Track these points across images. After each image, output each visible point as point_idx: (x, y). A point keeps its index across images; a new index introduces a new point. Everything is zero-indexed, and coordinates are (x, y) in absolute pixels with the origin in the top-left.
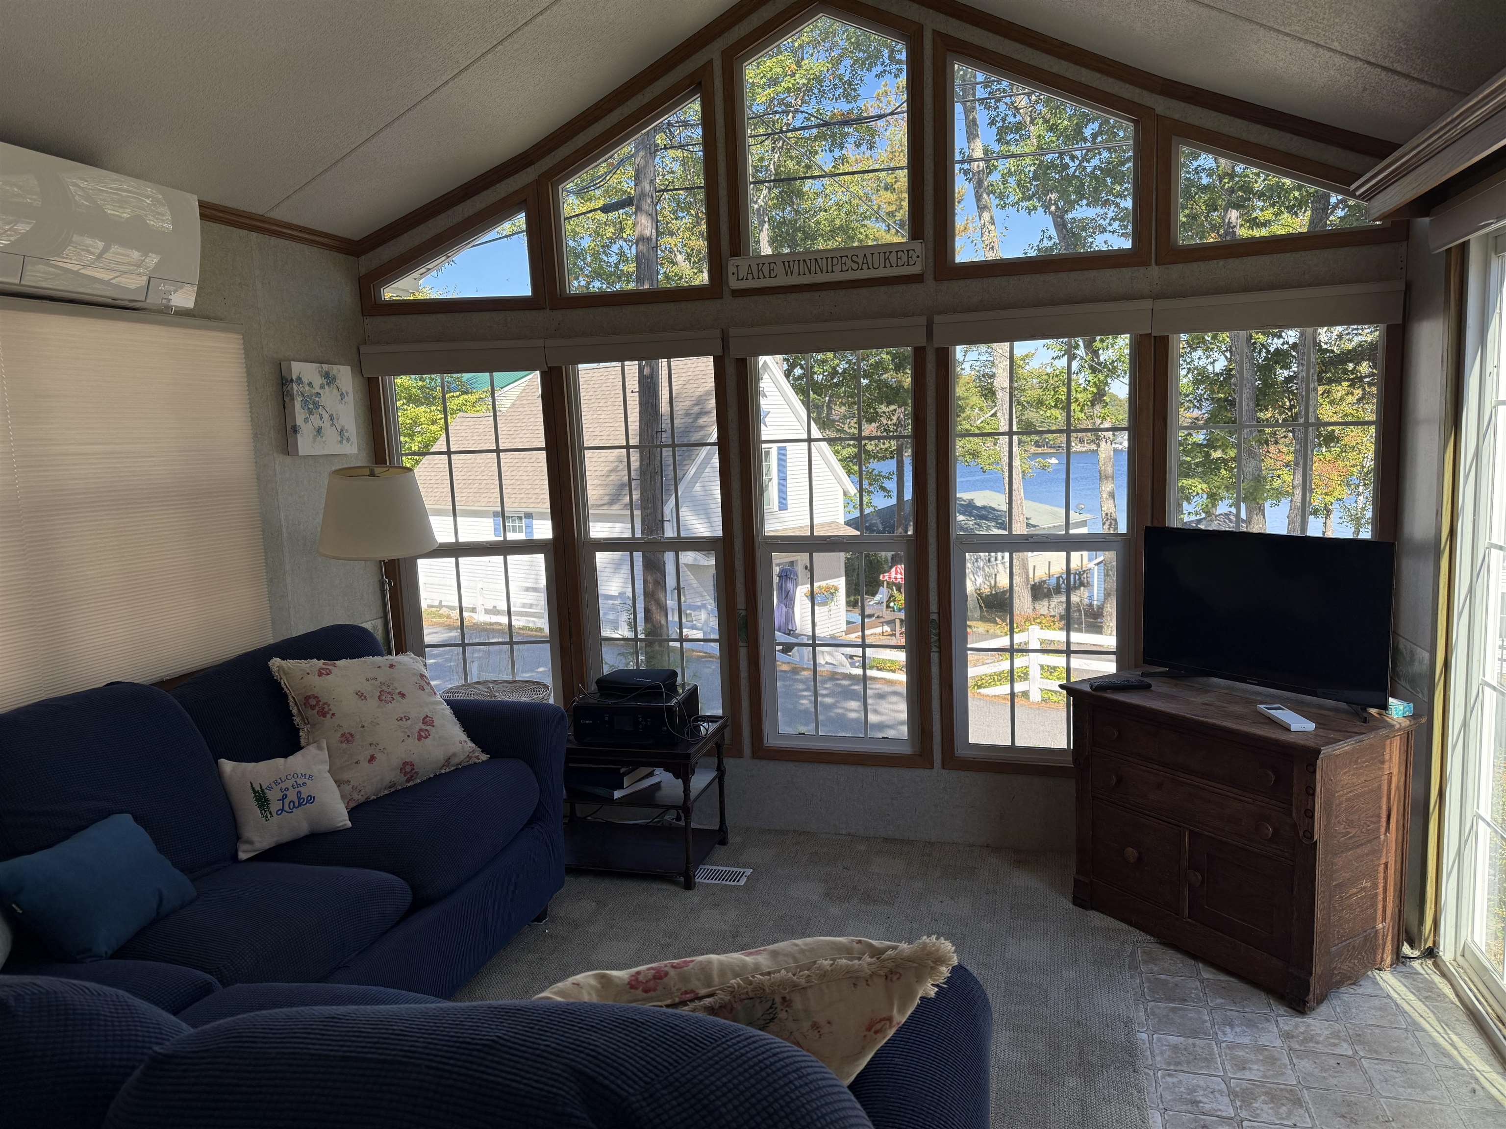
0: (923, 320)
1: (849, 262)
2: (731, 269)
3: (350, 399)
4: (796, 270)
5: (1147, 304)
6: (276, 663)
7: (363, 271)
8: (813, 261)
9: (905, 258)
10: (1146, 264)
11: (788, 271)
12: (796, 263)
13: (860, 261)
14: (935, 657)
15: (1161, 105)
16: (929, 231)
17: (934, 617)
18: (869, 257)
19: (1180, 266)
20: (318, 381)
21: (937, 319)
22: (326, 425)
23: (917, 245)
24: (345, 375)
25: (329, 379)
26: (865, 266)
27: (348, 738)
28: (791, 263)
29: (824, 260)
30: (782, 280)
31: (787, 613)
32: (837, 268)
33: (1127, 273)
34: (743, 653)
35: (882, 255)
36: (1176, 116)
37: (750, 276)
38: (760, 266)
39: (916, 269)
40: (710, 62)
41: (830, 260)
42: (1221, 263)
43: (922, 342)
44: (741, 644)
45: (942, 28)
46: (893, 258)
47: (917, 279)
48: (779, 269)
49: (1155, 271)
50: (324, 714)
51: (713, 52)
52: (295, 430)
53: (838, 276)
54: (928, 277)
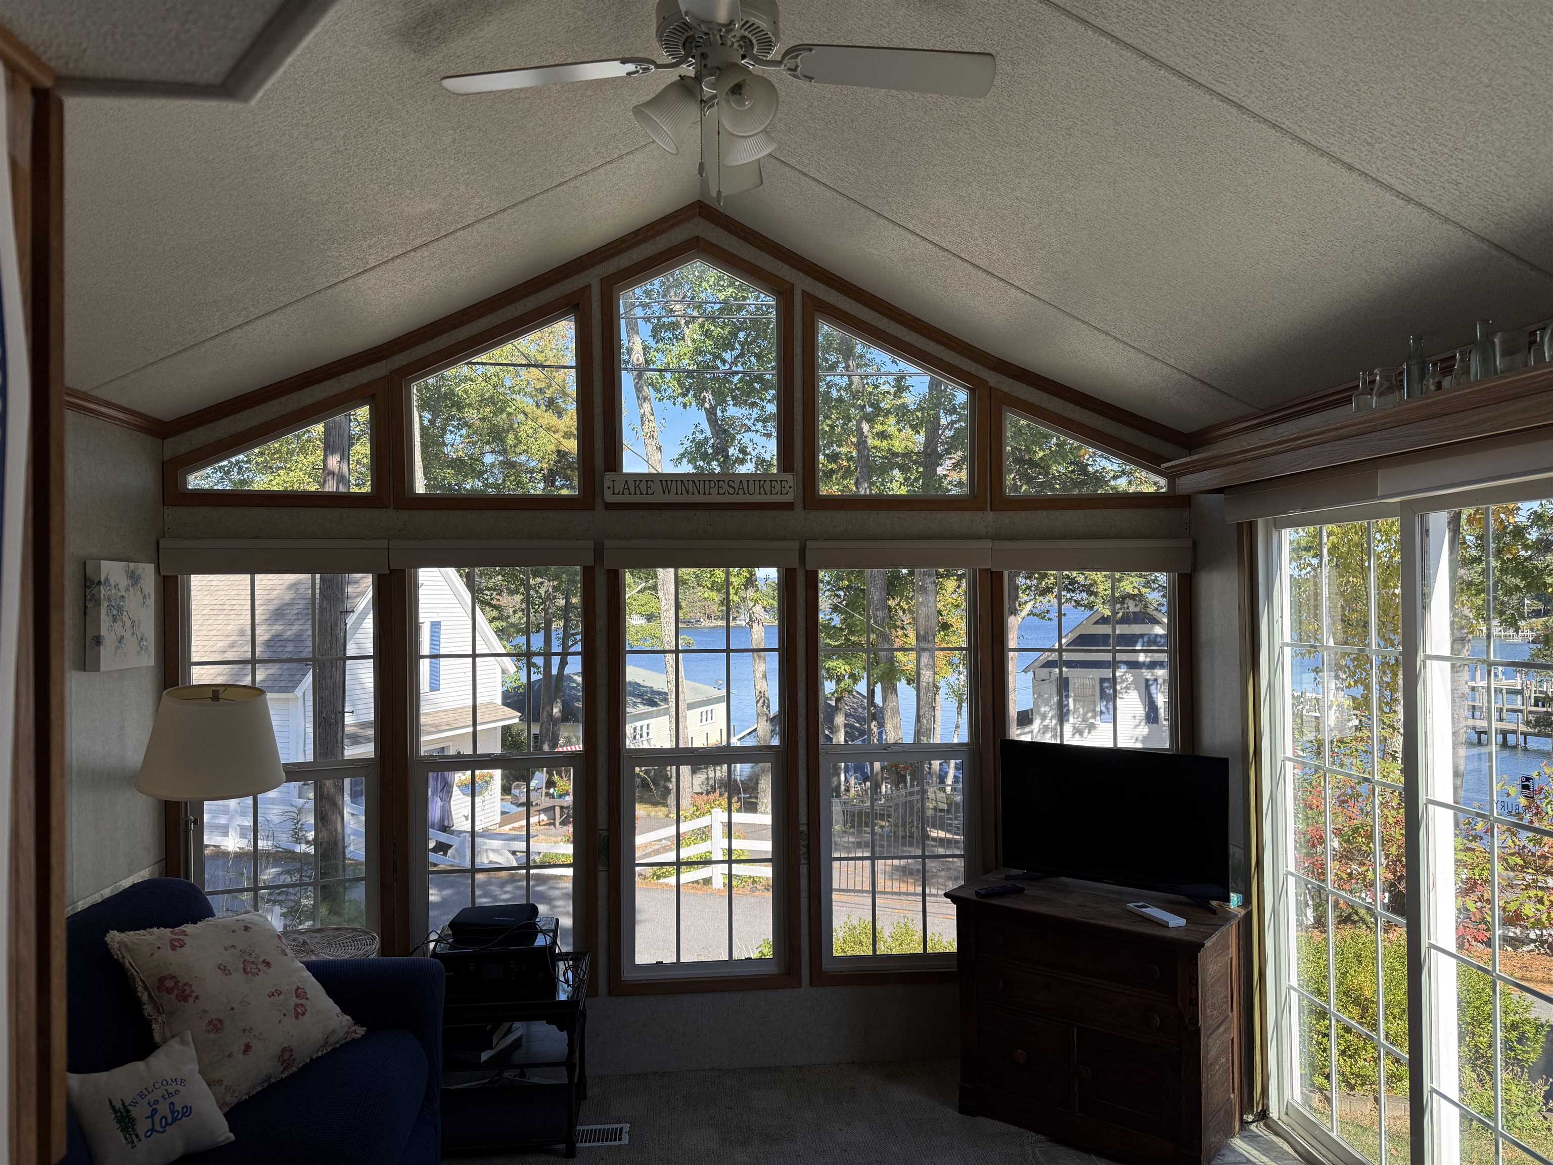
0: (796, 545)
1: (725, 486)
2: (607, 483)
3: (151, 602)
4: (673, 490)
5: (988, 544)
6: (114, 937)
7: (168, 455)
8: (691, 483)
9: (778, 487)
10: (982, 509)
11: (666, 490)
12: (674, 483)
13: (736, 486)
14: (804, 869)
15: (992, 378)
16: (798, 465)
17: (804, 828)
18: (745, 484)
19: (1011, 513)
20: (124, 582)
21: (809, 544)
22: (128, 635)
23: (789, 477)
24: (147, 572)
25: (134, 578)
26: (741, 492)
27: (216, 1025)
28: (669, 483)
29: (702, 483)
30: (660, 497)
31: (443, 807)
32: (714, 491)
33: (967, 516)
34: (602, 877)
35: (757, 482)
36: (1006, 390)
37: (626, 492)
38: (638, 483)
39: (788, 498)
40: (588, 287)
41: (707, 483)
42: (1045, 513)
43: (795, 563)
44: (600, 868)
45: (809, 290)
46: (767, 486)
47: (789, 506)
48: (657, 487)
49: (990, 516)
50: (184, 997)
51: (593, 277)
52: (98, 641)
53: (714, 498)
54: (799, 505)
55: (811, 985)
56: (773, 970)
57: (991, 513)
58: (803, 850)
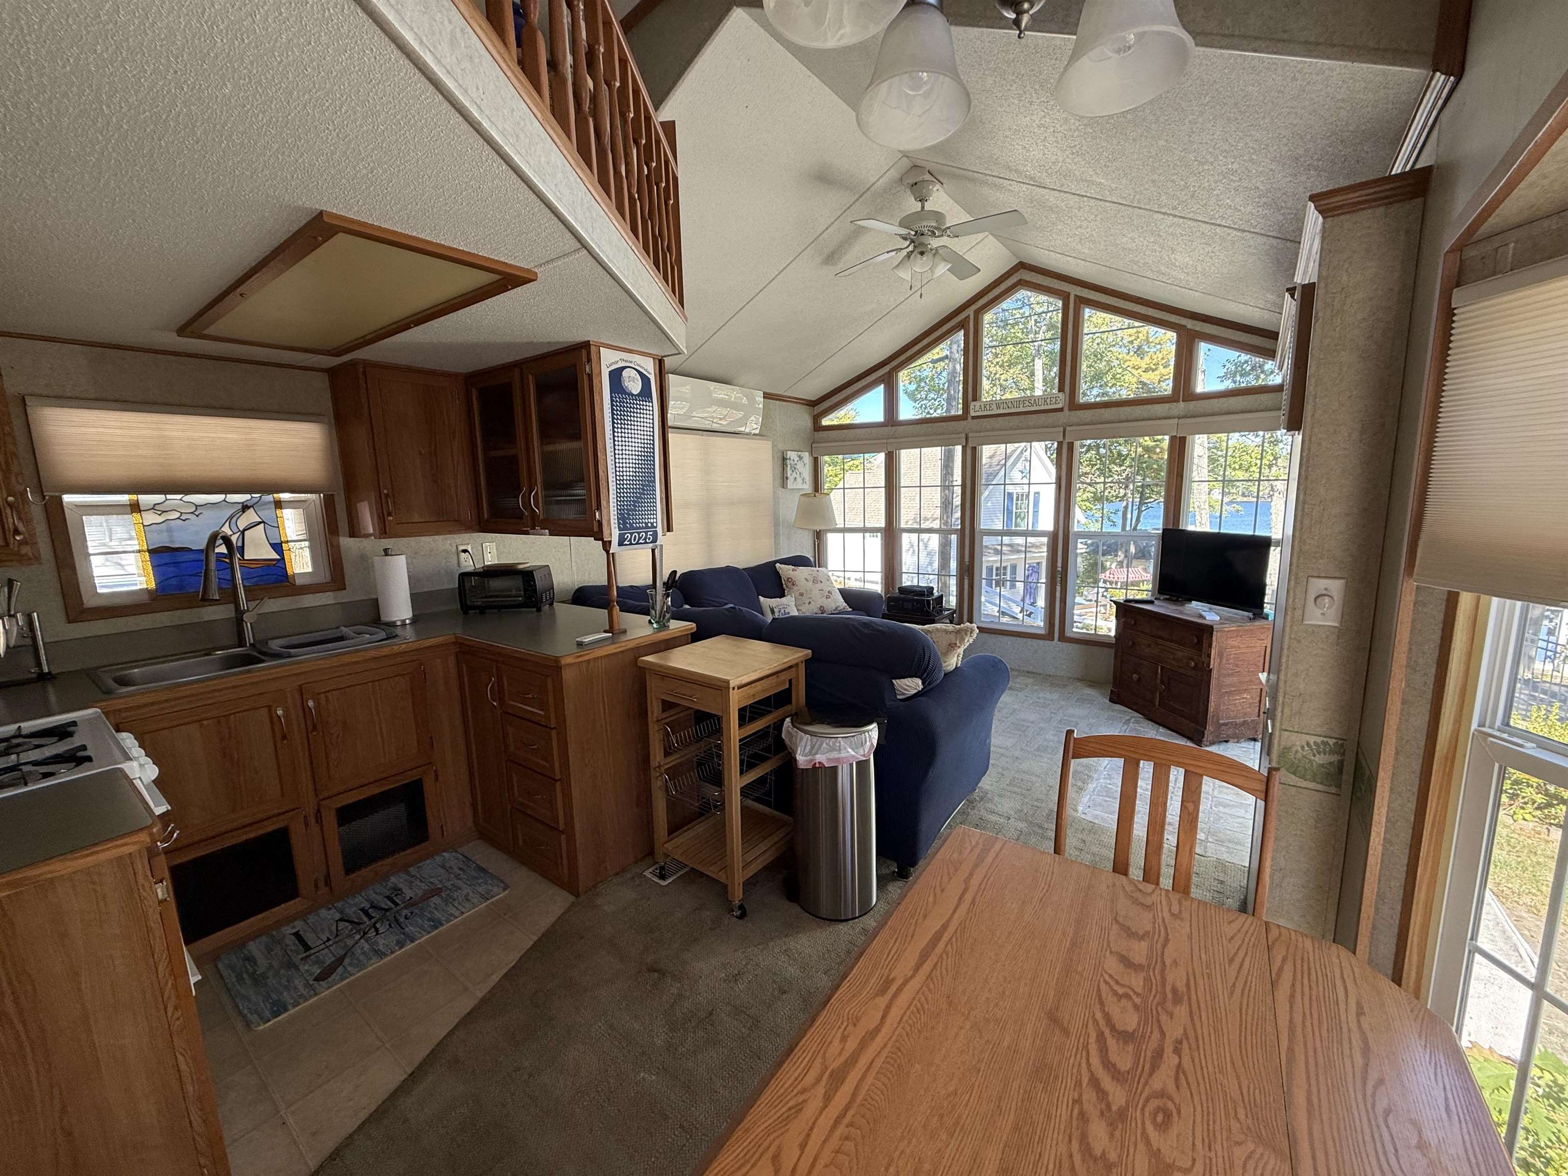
0: (1061, 429)
1: (1027, 403)
2: (972, 407)
3: (807, 466)
5: (1176, 421)
7: (816, 413)
8: (1010, 403)
9: (1055, 401)
10: (1178, 401)
11: (998, 407)
12: (1002, 404)
13: (1032, 402)
14: (1058, 588)
15: (1189, 324)
16: (1067, 388)
17: (1059, 569)
18: (1037, 401)
19: (1195, 402)
20: (796, 459)
21: (1068, 428)
22: (798, 477)
23: (1061, 395)
24: (806, 456)
25: (800, 458)
26: (1034, 405)
27: (802, 595)
28: (1000, 404)
29: (1016, 402)
30: (995, 412)
32: (1022, 406)
33: (1167, 406)
35: (1044, 399)
36: (1199, 330)
37: (982, 410)
38: (987, 405)
39: (1060, 406)
40: (968, 316)
43: (1061, 440)
44: (966, 578)
45: (1078, 294)
46: (1048, 401)
47: (1061, 410)
48: (994, 407)
49: (1182, 404)
50: (793, 585)
51: (970, 311)
52: (787, 478)
53: (1022, 409)
54: (1066, 409)
55: (1060, 643)
56: (1042, 632)
57: (1184, 403)
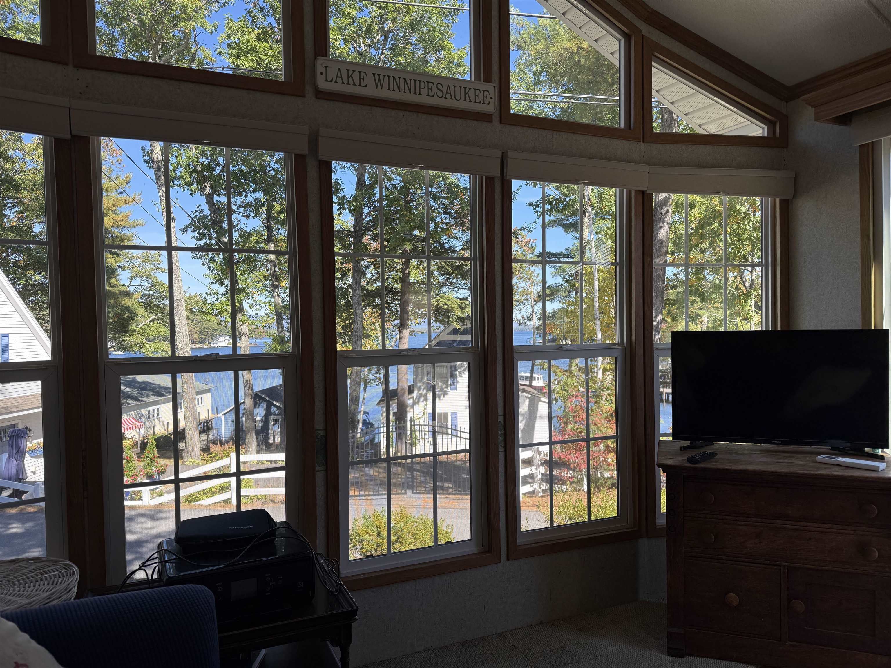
1: (435, 90)
2: (320, 69)
4: (386, 85)
8: (402, 80)
9: (481, 96)
11: (379, 84)
12: (386, 78)
13: (444, 89)
14: (501, 456)
15: (645, 29)
17: (501, 419)
18: (452, 89)
19: (659, 145)
21: (510, 153)
26: (448, 96)
28: (382, 77)
29: (413, 81)
30: (371, 91)
31: (18, 466)
32: (424, 92)
33: (626, 144)
34: (320, 477)
35: (463, 89)
36: (654, 39)
37: (339, 80)
38: (351, 72)
39: (489, 109)
41: (417, 82)
43: (497, 173)
44: (318, 468)
46: (471, 94)
47: (487, 118)
48: (369, 80)
49: (642, 146)
53: (423, 99)
54: (496, 118)
55: (508, 559)
56: (473, 550)
57: (643, 144)
58: (501, 438)
